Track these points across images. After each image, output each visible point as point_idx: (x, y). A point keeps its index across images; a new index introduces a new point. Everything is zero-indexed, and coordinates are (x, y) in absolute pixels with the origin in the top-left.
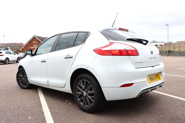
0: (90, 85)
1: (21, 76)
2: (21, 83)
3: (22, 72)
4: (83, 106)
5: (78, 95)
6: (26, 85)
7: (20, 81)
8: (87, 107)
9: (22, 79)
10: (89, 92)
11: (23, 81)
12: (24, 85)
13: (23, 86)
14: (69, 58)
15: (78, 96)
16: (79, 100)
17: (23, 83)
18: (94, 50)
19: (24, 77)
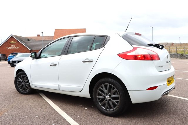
0: (114, 89)
1: (21, 80)
2: (20, 88)
3: (21, 76)
4: (106, 110)
5: (99, 99)
6: (27, 90)
7: (19, 85)
8: (110, 111)
9: (22, 84)
10: (113, 96)
11: (23, 86)
12: (24, 89)
13: (22, 91)
14: (87, 62)
15: (98, 101)
16: (100, 104)
17: (23, 88)
18: (118, 55)
19: (25, 82)
